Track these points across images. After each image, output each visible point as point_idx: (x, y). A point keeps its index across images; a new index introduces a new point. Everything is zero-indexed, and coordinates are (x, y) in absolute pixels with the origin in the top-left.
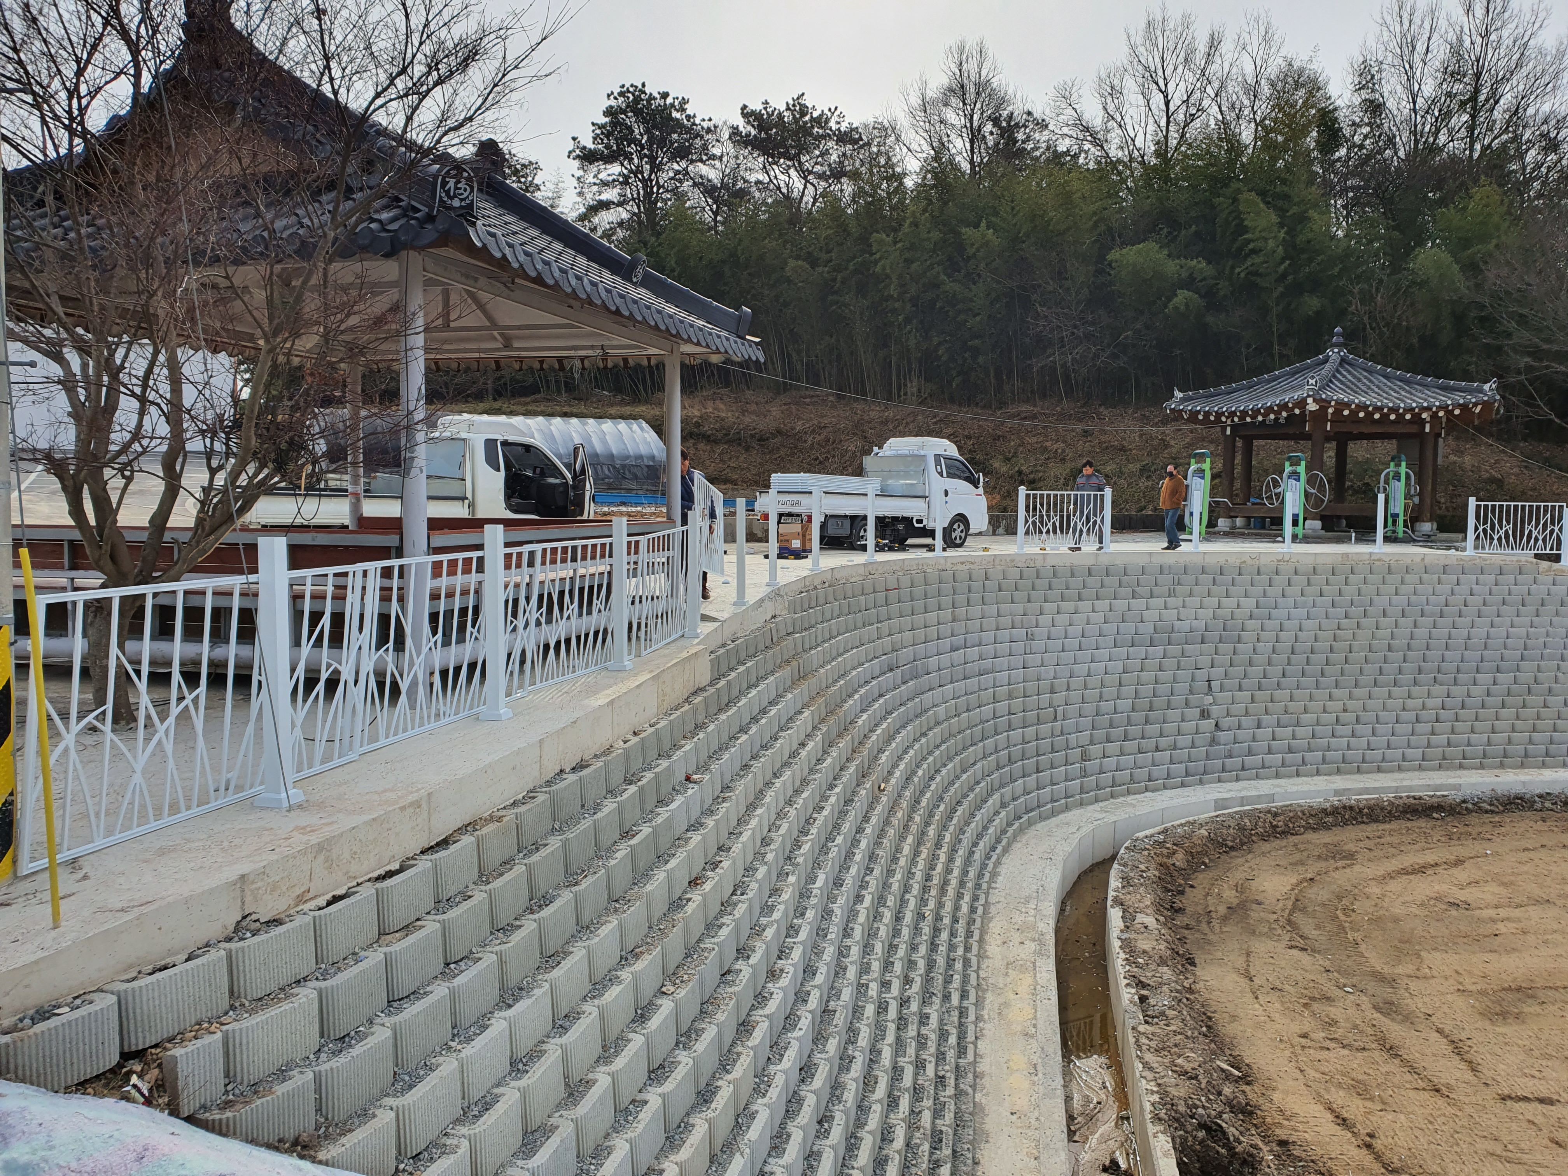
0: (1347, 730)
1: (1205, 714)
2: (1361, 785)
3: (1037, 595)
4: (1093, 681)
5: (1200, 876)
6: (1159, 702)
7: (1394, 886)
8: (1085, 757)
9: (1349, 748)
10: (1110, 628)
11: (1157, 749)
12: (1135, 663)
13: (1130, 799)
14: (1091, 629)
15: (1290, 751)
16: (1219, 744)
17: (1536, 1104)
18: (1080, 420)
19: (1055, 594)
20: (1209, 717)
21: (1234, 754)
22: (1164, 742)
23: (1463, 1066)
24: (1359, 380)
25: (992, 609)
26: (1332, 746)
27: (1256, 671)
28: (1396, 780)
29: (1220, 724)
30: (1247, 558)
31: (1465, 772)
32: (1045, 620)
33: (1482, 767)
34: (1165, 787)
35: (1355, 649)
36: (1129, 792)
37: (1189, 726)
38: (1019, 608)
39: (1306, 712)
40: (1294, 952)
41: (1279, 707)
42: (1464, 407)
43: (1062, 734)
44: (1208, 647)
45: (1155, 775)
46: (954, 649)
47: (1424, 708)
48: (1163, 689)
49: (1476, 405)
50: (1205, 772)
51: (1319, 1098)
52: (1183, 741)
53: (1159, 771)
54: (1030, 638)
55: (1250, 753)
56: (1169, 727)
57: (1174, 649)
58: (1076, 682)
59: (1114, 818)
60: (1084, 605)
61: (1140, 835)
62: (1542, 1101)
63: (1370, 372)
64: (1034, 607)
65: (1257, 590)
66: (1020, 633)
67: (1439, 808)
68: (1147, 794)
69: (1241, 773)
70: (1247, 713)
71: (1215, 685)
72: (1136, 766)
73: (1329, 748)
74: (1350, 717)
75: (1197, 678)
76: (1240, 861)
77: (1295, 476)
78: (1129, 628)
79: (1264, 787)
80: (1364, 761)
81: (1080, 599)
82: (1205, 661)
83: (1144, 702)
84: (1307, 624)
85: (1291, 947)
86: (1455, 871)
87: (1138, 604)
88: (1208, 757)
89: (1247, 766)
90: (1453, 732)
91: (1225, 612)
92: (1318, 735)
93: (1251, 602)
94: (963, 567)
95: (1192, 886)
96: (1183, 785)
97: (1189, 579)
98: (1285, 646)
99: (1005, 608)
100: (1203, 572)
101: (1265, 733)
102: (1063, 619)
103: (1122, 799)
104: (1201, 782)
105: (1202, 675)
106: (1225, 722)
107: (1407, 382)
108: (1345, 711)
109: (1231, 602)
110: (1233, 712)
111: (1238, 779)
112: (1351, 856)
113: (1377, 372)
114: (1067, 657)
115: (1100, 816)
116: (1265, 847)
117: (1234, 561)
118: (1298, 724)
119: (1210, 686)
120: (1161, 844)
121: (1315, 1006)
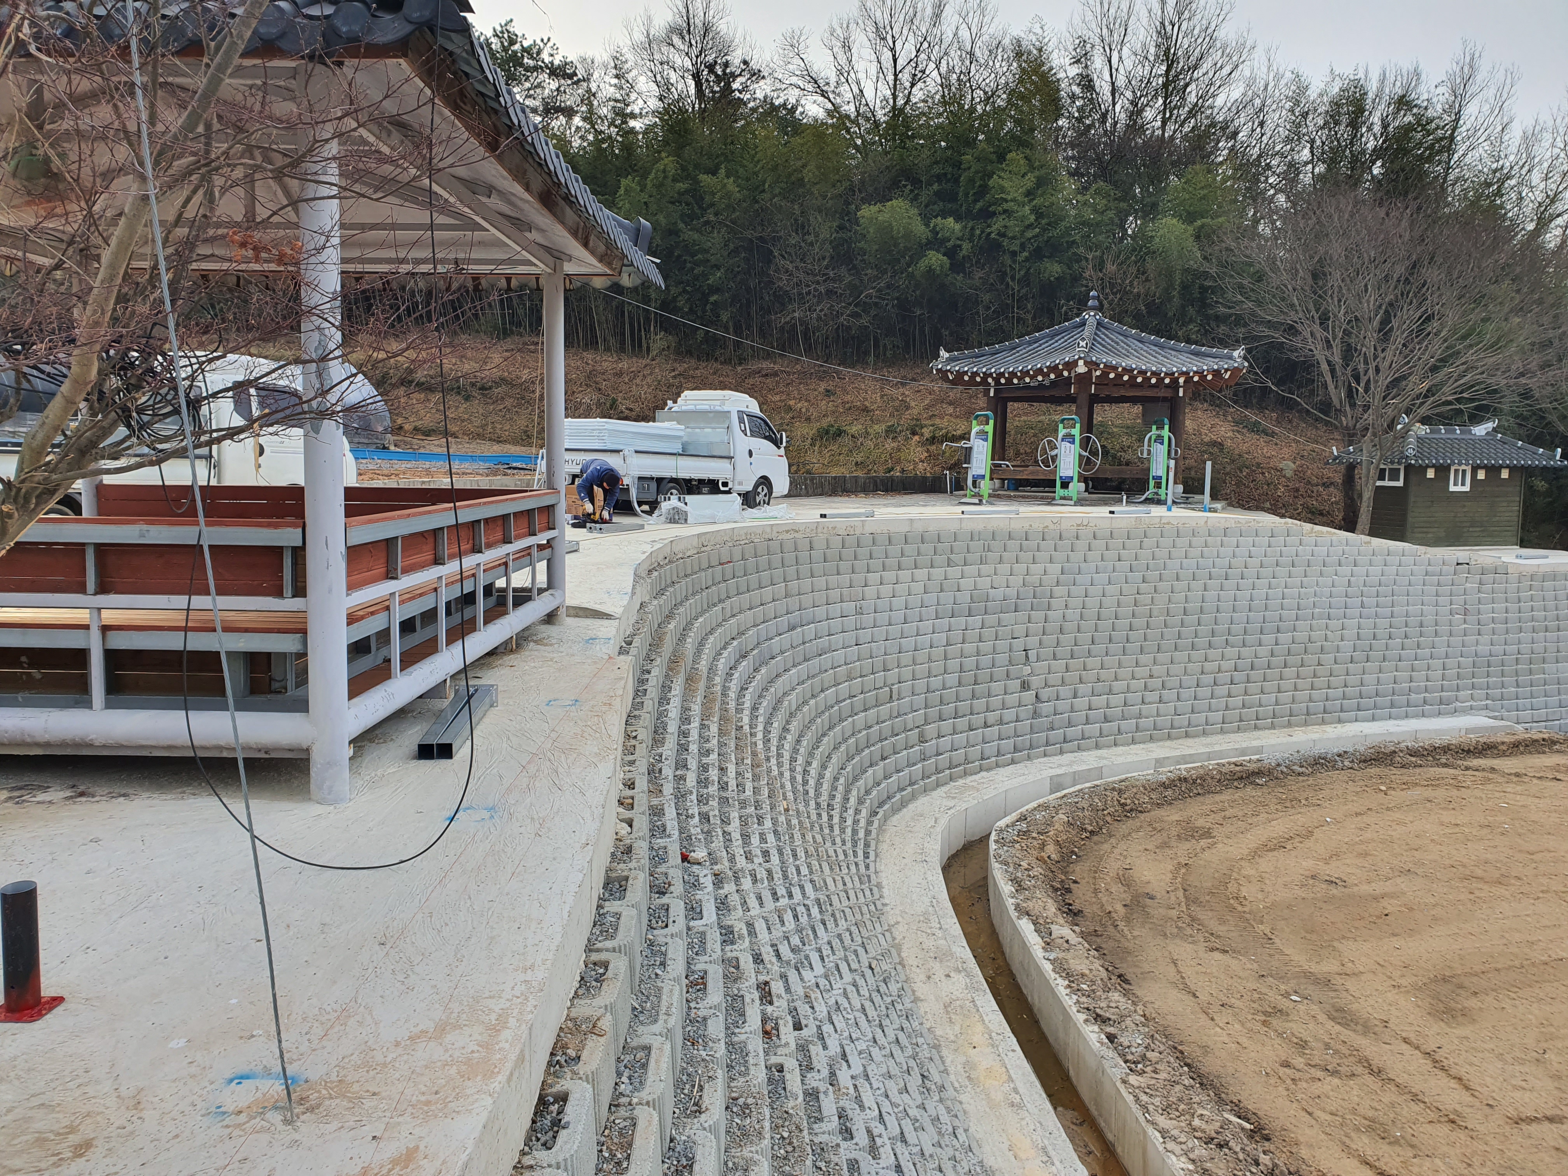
0: (1154, 696)
1: (1025, 686)
2: (1177, 753)
3: (860, 565)
4: (922, 656)
5: (1078, 868)
6: (984, 674)
7: (1266, 864)
8: (922, 740)
9: (1158, 715)
10: (932, 598)
11: (986, 726)
12: (957, 635)
13: (969, 779)
14: (914, 600)
15: (1106, 720)
16: (1041, 716)
17: (1546, 1124)
18: (821, 379)
19: (875, 563)
20: (1029, 689)
21: (1056, 726)
22: (992, 717)
23: (1453, 1084)
24: (1117, 344)
25: (821, 582)
26: (1144, 713)
27: (1067, 639)
28: (1206, 745)
29: (1040, 695)
30: (1048, 523)
31: (1261, 732)
32: (870, 591)
33: (1273, 727)
34: (998, 766)
35: (1155, 613)
36: (966, 774)
37: (1012, 699)
38: (845, 579)
39: (1116, 679)
40: (1217, 955)
41: (1091, 675)
42: (1217, 373)
43: (899, 715)
44: (1022, 615)
45: (987, 753)
46: (792, 628)
47: (1219, 671)
48: (985, 660)
49: (1226, 370)
50: (1031, 747)
51: (1346, 1148)
52: (1010, 714)
53: (990, 748)
54: (859, 612)
55: (1070, 724)
56: (995, 701)
57: (991, 619)
58: (906, 658)
59: (964, 806)
60: (905, 575)
61: (1002, 823)
62: (1551, 1120)
63: (1126, 336)
64: (859, 578)
65: (1060, 556)
66: (849, 607)
67: (1259, 773)
68: (983, 774)
69: (1064, 745)
70: (1063, 683)
71: (1032, 654)
72: (969, 745)
73: (1140, 716)
74: (1156, 683)
75: (1015, 648)
76: (1106, 847)
77: (1070, 438)
78: (947, 597)
79: (1089, 760)
80: (1172, 727)
81: (899, 569)
82: (1020, 630)
83: (969, 676)
84: (1110, 589)
85: (1212, 950)
86: (1309, 843)
87: (954, 572)
88: (1032, 732)
89: (1068, 738)
90: (1246, 693)
91: (1034, 579)
92: (1129, 702)
93: (1055, 568)
94: (788, 536)
95: (1075, 882)
96: (1013, 762)
97: (997, 545)
98: (1091, 613)
99: (833, 579)
100: (1010, 538)
101: (1081, 703)
102: (886, 590)
103: (961, 782)
104: (1029, 758)
105: (1018, 644)
106: (1045, 693)
107: (1162, 347)
108: (1151, 676)
109: (1037, 568)
110: (1051, 683)
111: (1061, 752)
112: (1207, 834)
113: (1132, 336)
114: (894, 630)
115: (951, 803)
116: (1124, 828)
117: (1038, 526)
118: (1110, 692)
119: (1027, 656)
120: (1025, 833)
121: (1275, 1022)
